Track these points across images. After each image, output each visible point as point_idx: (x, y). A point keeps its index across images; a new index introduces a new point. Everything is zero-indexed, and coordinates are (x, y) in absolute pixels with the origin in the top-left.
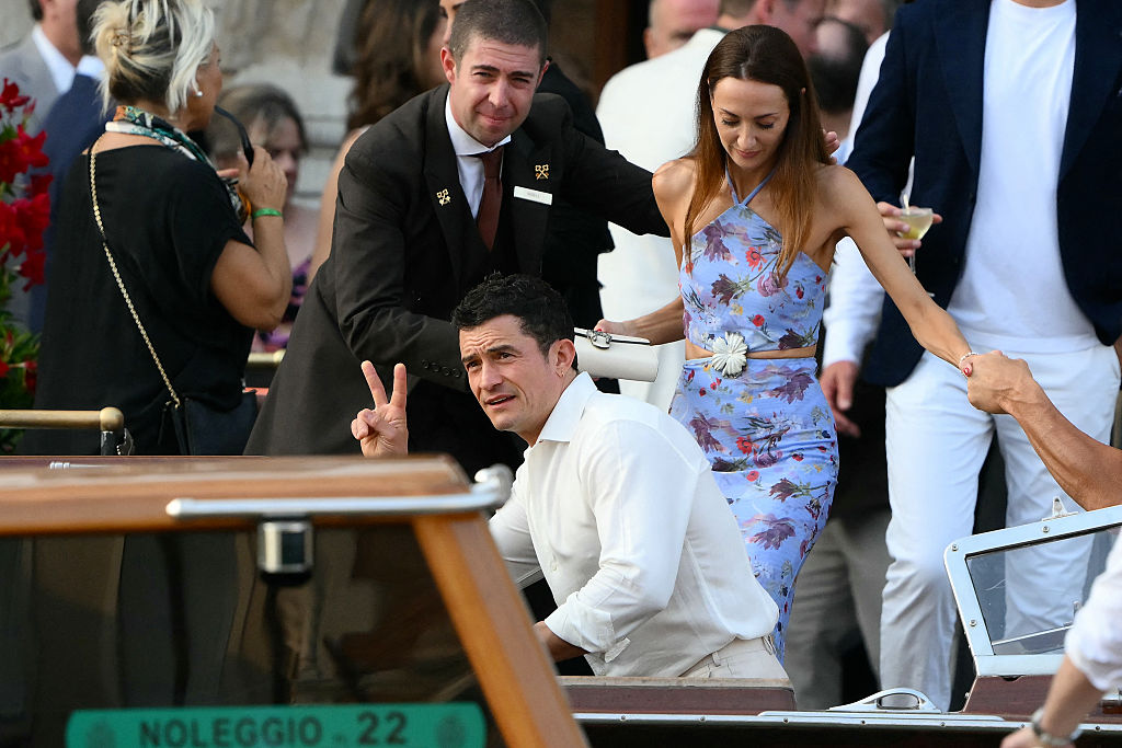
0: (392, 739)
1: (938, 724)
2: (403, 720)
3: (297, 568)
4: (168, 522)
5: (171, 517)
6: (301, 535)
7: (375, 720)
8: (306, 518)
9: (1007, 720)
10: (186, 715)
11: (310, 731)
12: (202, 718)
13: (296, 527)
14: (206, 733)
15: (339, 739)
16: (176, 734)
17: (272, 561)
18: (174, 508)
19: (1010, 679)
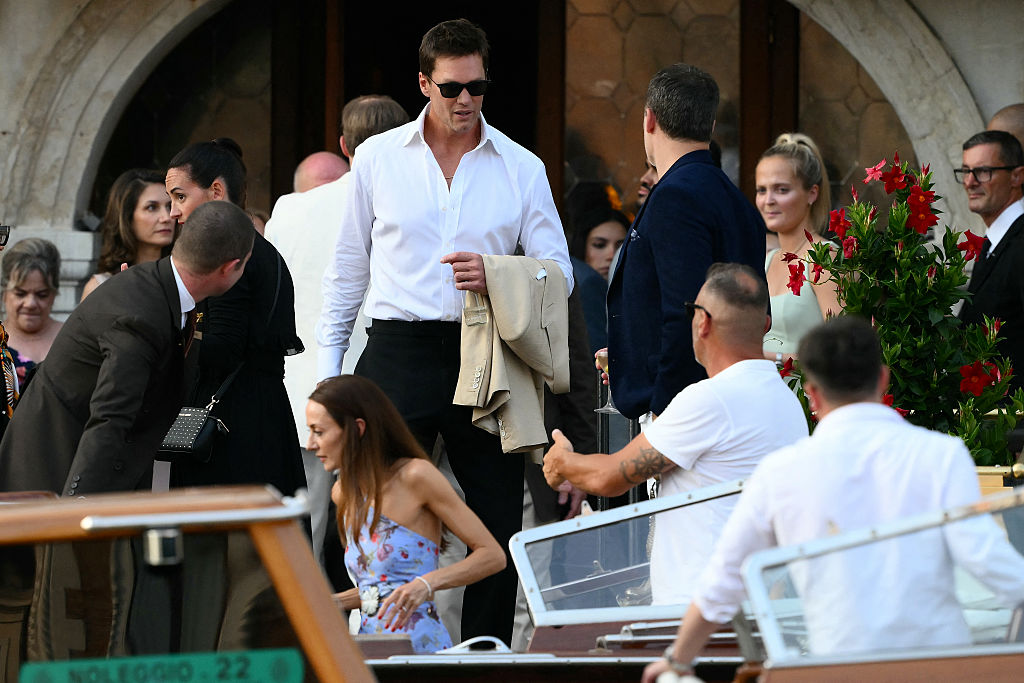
0: (241, 674)
1: (510, 661)
2: (246, 662)
3: (172, 561)
4: (83, 533)
5: (84, 530)
6: (173, 539)
7: (227, 663)
8: (178, 527)
9: (558, 656)
10: (100, 664)
11: (184, 672)
12: (110, 665)
13: (170, 534)
14: (114, 675)
15: (204, 676)
16: (93, 677)
17: (154, 556)
18: (87, 524)
19: (557, 627)
